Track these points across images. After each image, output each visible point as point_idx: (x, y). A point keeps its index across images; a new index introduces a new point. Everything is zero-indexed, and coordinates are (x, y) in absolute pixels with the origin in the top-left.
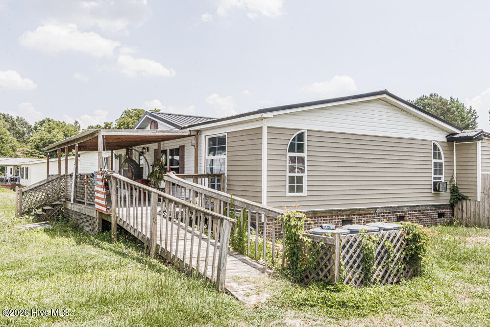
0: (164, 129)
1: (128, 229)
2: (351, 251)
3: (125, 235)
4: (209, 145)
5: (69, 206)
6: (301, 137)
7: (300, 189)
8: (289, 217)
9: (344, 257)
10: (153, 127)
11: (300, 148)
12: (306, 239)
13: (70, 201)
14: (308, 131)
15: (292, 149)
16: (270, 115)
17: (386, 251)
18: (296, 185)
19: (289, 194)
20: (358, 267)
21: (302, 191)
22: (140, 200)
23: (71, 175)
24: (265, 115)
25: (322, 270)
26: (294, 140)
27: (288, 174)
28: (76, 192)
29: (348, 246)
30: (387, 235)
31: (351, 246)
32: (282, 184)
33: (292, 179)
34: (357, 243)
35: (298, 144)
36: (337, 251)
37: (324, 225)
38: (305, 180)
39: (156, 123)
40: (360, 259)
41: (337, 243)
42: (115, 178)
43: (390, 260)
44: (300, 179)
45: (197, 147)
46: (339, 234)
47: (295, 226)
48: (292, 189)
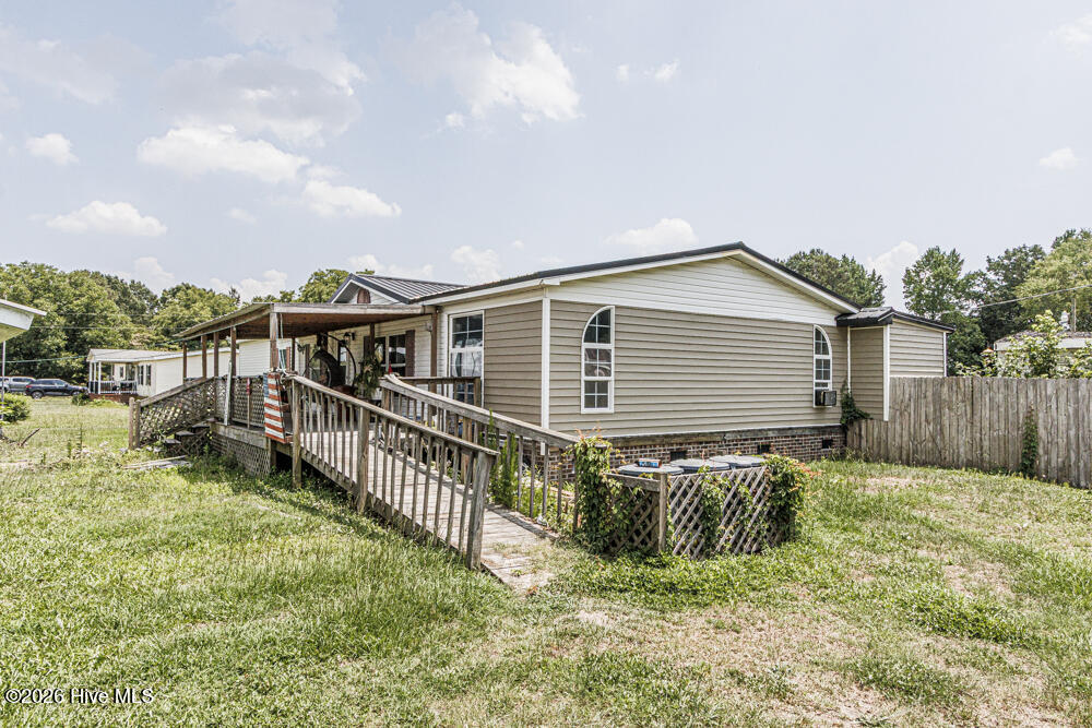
0: (379, 303)
1: (321, 468)
2: (685, 502)
3: (314, 476)
4: (455, 330)
5: (222, 430)
6: (604, 317)
7: (603, 402)
8: (585, 446)
9: (674, 512)
10: (361, 299)
11: (604, 336)
12: (612, 482)
13: (222, 421)
14: (617, 307)
15: (590, 338)
16: (556, 281)
17: (740, 503)
18: (596, 394)
19: (584, 411)
20: (696, 527)
21: (606, 406)
22: (340, 420)
23: (224, 379)
24: (547, 281)
25: (638, 533)
26: (593, 321)
27: (584, 378)
28: (232, 407)
29: (679, 493)
30: (741, 476)
31: (685, 494)
32: (575, 393)
33: (590, 386)
34: (694, 488)
35: (600, 328)
36: (661, 502)
37: (641, 460)
38: (611, 387)
39: (367, 294)
40: (699, 514)
41: (662, 490)
42: (298, 384)
43: (746, 515)
44: (603, 386)
45: (435, 333)
46: (666, 475)
47: (595, 462)
48: (590, 402)
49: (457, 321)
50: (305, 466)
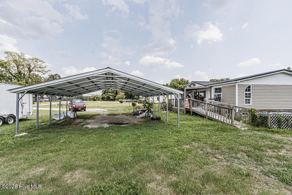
0: (197, 86)
1: (197, 112)
2: (274, 119)
3: (195, 114)
4: (215, 90)
5: (173, 107)
6: (249, 87)
7: (249, 103)
8: (252, 109)
9: (271, 121)
10: (194, 85)
11: (249, 90)
12: (258, 115)
13: (173, 106)
14: (252, 85)
15: (246, 91)
16: (239, 81)
17: (287, 120)
18: (248, 101)
19: (245, 104)
20: (276, 124)
21: (250, 103)
23: (173, 99)
24: (237, 81)
25: (264, 123)
26: (247, 88)
27: (245, 98)
28: (175, 104)
29: (273, 118)
30: (287, 115)
31: (274, 118)
32: (243, 101)
33: (246, 100)
34: (276, 117)
35: (249, 89)
36: (269, 118)
37: (263, 112)
38: (251, 100)
39: (195, 84)
40: (277, 121)
41: (269, 117)
42: (192, 100)
43: (288, 123)
44: (249, 100)
45: (211, 91)
46: (270, 114)
47: (254, 112)
48: (246, 103)
49: (215, 89)
50: (193, 112)
